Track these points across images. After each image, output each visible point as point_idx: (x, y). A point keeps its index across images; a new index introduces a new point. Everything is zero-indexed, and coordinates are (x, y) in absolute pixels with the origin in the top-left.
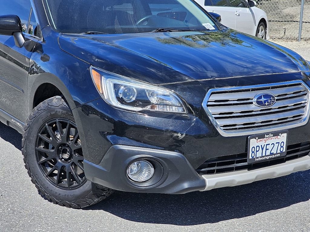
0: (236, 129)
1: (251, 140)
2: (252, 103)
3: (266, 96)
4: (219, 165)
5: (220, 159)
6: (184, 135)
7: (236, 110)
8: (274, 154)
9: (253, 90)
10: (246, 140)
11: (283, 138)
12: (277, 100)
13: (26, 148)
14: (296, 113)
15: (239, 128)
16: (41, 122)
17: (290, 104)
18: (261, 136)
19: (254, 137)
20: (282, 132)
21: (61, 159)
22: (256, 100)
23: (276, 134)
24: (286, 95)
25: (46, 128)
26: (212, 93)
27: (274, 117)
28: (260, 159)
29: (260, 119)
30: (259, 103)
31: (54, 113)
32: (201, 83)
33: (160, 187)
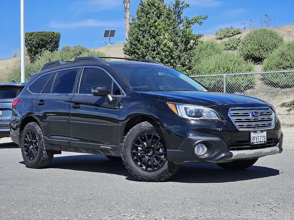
0: (244, 127)
1: (251, 133)
2: (249, 115)
3: (255, 112)
4: (237, 146)
5: (238, 142)
6: (221, 129)
7: (243, 118)
8: (262, 142)
9: (249, 109)
10: (249, 133)
11: (265, 134)
12: (260, 115)
13: (125, 153)
14: (269, 122)
15: (245, 127)
16: (135, 136)
17: (266, 118)
18: (256, 132)
19: (252, 132)
20: (265, 131)
21: (147, 156)
22: (251, 114)
23: (262, 131)
24: (263, 113)
25: (138, 139)
26: (232, 110)
27: (260, 123)
28: (256, 143)
29: (254, 123)
30: (253, 115)
31: (144, 130)
32: (225, 106)
33: (211, 157)
